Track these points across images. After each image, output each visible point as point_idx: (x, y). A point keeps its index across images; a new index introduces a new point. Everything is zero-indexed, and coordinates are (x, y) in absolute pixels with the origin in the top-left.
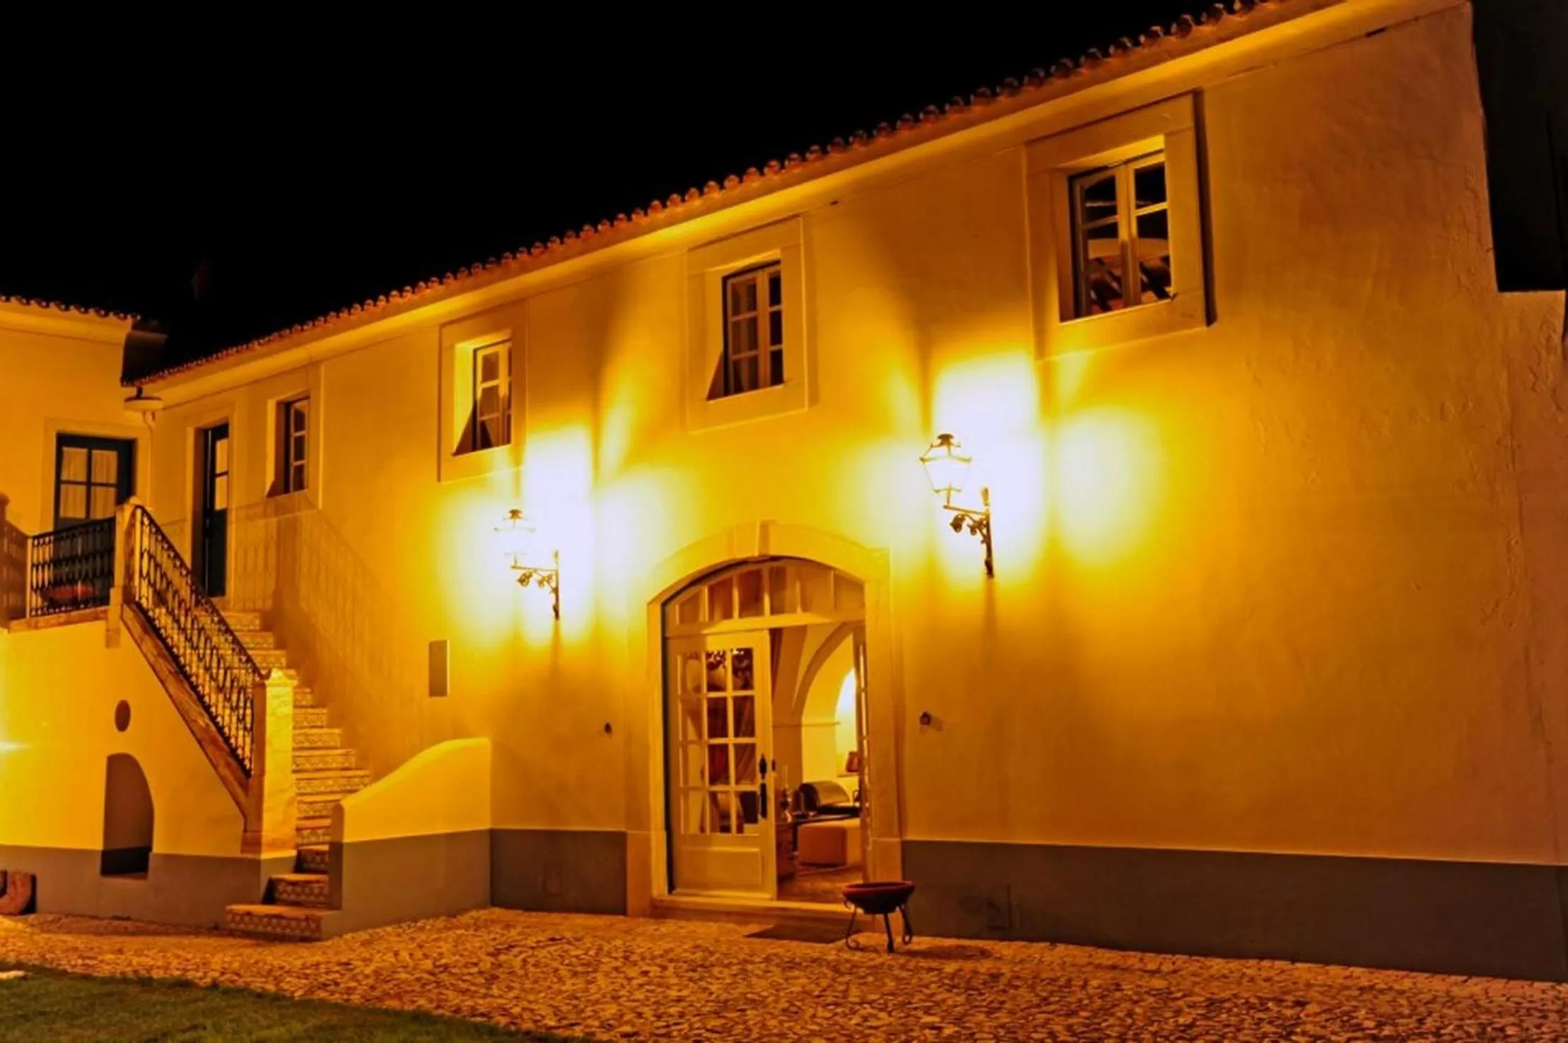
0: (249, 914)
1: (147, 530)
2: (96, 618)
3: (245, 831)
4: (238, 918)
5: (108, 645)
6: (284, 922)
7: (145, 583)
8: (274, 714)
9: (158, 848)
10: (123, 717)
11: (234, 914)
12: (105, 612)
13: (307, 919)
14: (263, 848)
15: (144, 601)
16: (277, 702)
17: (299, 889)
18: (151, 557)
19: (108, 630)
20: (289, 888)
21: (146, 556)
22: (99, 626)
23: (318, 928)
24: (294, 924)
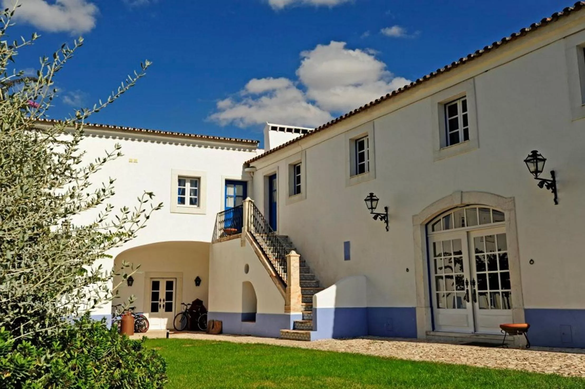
0: (287, 332)
1: (252, 208)
2: (238, 237)
3: (285, 305)
4: (284, 334)
5: (242, 246)
6: (299, 335)
7: (252, 226)
8: (293, 266)
9: (259, 311)
10: (247, 269)
11: (283, 332)
12: (240, 235)
13: (306, 333)
14: (291, 311)
15: (252, 231)
16: (294, 262)
17: (303, 325)
18: (254, 217)
19: (242, 241)
20: (300, 324)
21: (252, 216)
22: (239, 240)
23: (310, 337)
24: (302, 335)
